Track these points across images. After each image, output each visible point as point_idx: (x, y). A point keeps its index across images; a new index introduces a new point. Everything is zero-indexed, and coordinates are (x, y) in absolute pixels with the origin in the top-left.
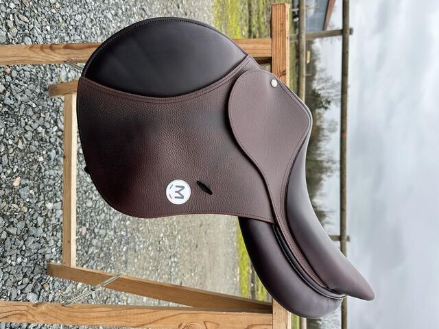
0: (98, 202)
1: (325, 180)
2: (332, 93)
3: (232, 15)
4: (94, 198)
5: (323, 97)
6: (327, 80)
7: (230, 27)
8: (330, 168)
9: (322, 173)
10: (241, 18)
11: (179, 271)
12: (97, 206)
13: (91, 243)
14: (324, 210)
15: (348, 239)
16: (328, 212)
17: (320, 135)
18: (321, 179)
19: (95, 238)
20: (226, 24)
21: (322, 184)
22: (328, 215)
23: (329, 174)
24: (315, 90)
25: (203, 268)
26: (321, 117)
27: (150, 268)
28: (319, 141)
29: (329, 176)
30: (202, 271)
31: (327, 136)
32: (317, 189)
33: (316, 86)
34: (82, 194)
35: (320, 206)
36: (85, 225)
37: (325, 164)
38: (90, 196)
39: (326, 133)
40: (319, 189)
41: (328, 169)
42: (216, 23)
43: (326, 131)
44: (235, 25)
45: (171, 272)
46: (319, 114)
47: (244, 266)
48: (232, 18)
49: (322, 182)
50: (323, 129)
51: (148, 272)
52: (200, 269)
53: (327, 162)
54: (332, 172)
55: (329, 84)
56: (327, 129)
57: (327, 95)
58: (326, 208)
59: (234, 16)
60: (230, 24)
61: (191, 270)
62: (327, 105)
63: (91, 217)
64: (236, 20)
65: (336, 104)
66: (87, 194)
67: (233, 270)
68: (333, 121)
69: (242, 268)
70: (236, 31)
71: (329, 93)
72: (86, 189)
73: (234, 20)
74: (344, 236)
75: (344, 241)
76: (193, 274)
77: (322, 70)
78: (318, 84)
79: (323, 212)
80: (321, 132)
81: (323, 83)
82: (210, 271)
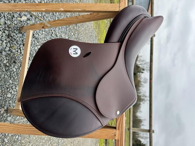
0: (15, 95)
1: (142, 105)
2: (145, 66)
3: (102, 24)
4: (13, 92)
5: (141, 68)
6: (143, 61)
7: (101, 28)
8: (144, 99)
9: (140, 101)
10: (106, 27)
11: (64, 142)
12: (14, 98)
13: (6, 119)
14: (141, 119)
15: (153, 132)
16: (143, 120)
17: (140, 84)
18: (140, 104)
19: (10, 116)
20: (99, 27)
21: (140, 107)
22: (143, 121)
23: (143, 102)
24: (138, 65)
25: (79, 142)
26: (140, 76)
27: (46, 139)
28: (139, 87)
29: (144, 103)
30: (78, 144)
31: (143, 85)
32: (138, 109)
33: (138, 63)
34: (5, 89)
35: (140, 117)
36: (3, 108)
37: (142, 98)
38: (11, 91)
39: (142, 83)
40: (139, 109)
41: (143, 100)
42: (94, 25)
43: (142, 82)
44: (103, 29)
45: (59, 142)
46: (139, 75)
47: (101, 143)
48: (102, 25)
49: (141, 105)
50: (141, 81)
51: (44, 141)
52: (76, 142)
53: (143, 96)
54: (145, 101)
55: (144, 63)
56: (143, 82)
57: (143, 67)
58: (142, 118)
59: (103, 24)
60: (101, 27)
61: (71, 143)
62: (143, 71)
63: (9, 103)
64: (104, 27)
65: (147, 71)
66: (8, 90)
67: (96, 145)
68: (145, 78)
69: (101, 144)
70: (103, 31)
71: (143, 66)
72: (8, 86)
73: (103, 26)
74: (151, 130)
75: (151, 133)
76: (72, 145)
77: (141, 56)
78: (139, 62)
79: (141, 120)
80: (140, 83)
81: (141, 62)
82: (83, 144)
